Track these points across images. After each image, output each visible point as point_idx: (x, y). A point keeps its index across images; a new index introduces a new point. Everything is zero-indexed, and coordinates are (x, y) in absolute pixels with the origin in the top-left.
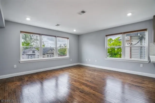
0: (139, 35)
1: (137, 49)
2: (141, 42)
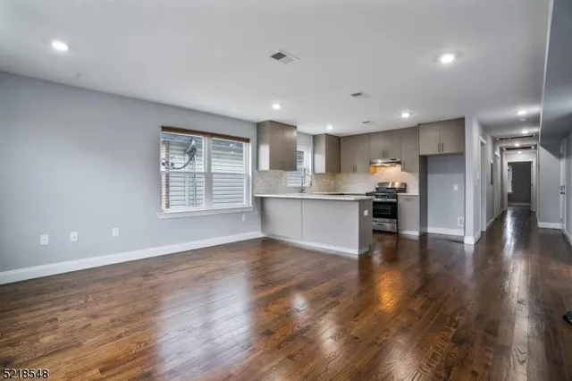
1: (182, 179)
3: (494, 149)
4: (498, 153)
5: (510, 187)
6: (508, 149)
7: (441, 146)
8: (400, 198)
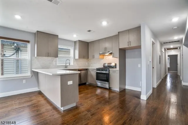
0: (15, 45)
1: (13, 62)
2: (18, 54)
3: (161, 48)
4: (163, 50)
5: (169, 65)
6: (168, 49)
7: (129, 42)
8: (110, 71)
